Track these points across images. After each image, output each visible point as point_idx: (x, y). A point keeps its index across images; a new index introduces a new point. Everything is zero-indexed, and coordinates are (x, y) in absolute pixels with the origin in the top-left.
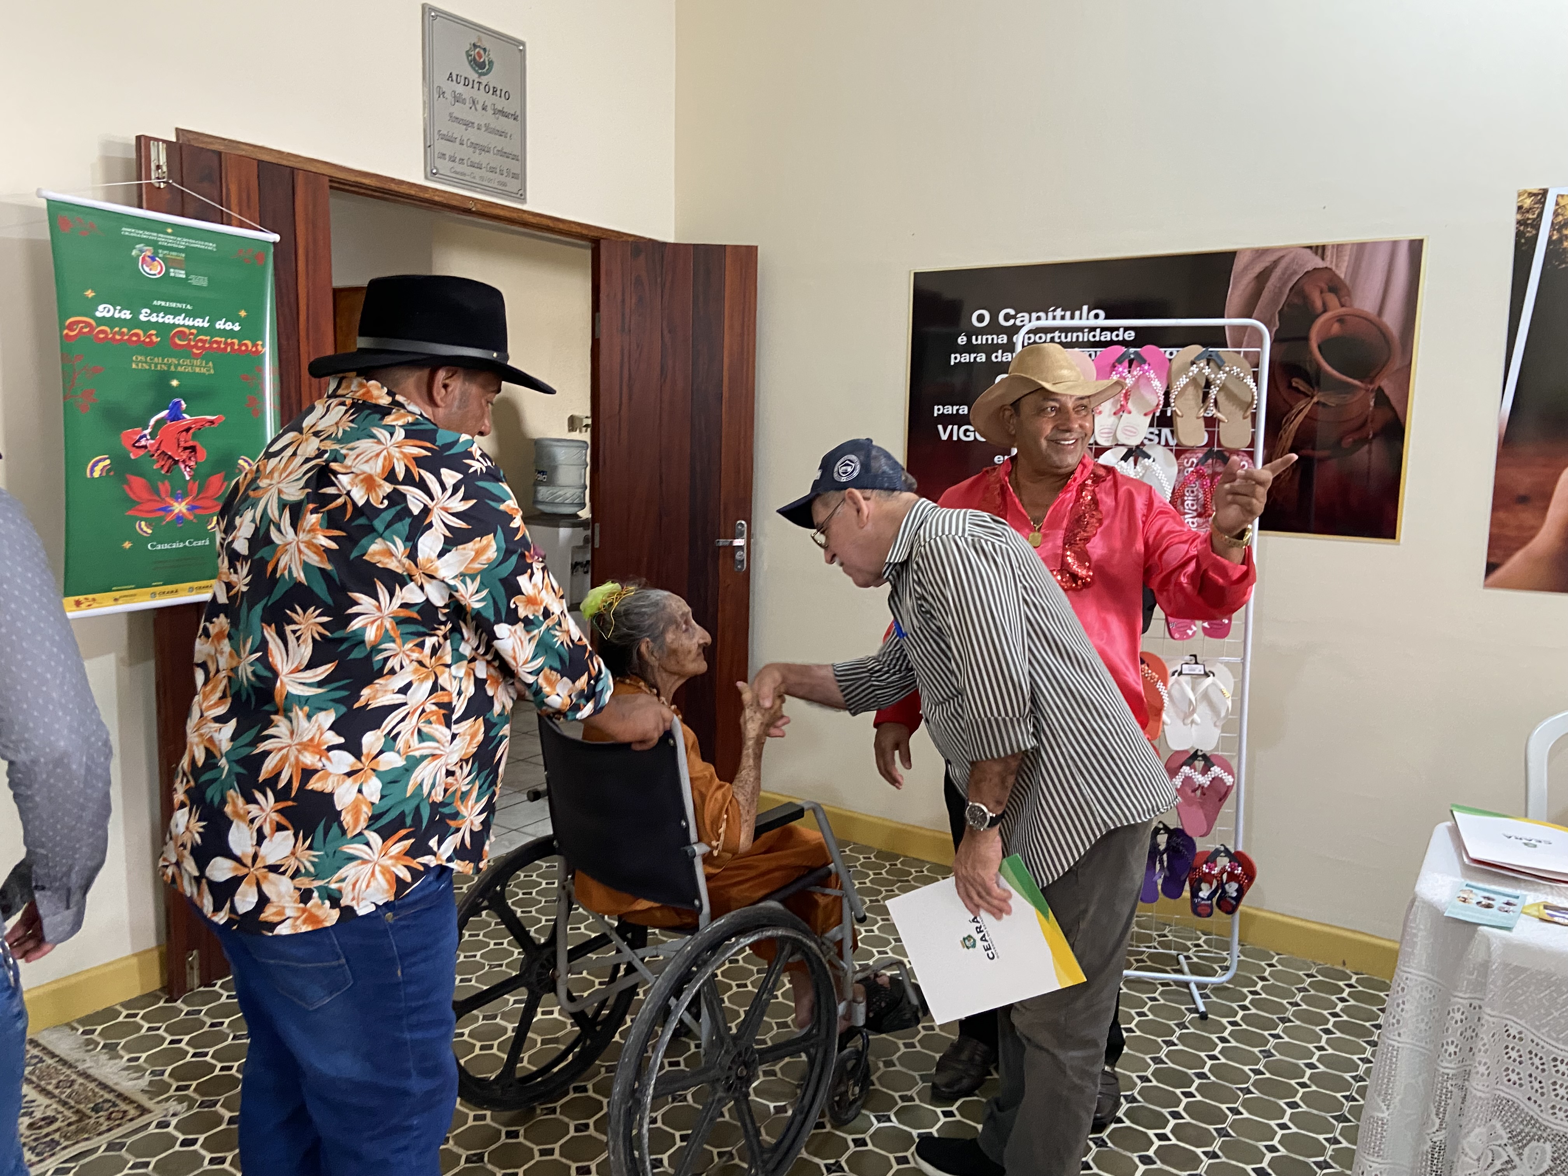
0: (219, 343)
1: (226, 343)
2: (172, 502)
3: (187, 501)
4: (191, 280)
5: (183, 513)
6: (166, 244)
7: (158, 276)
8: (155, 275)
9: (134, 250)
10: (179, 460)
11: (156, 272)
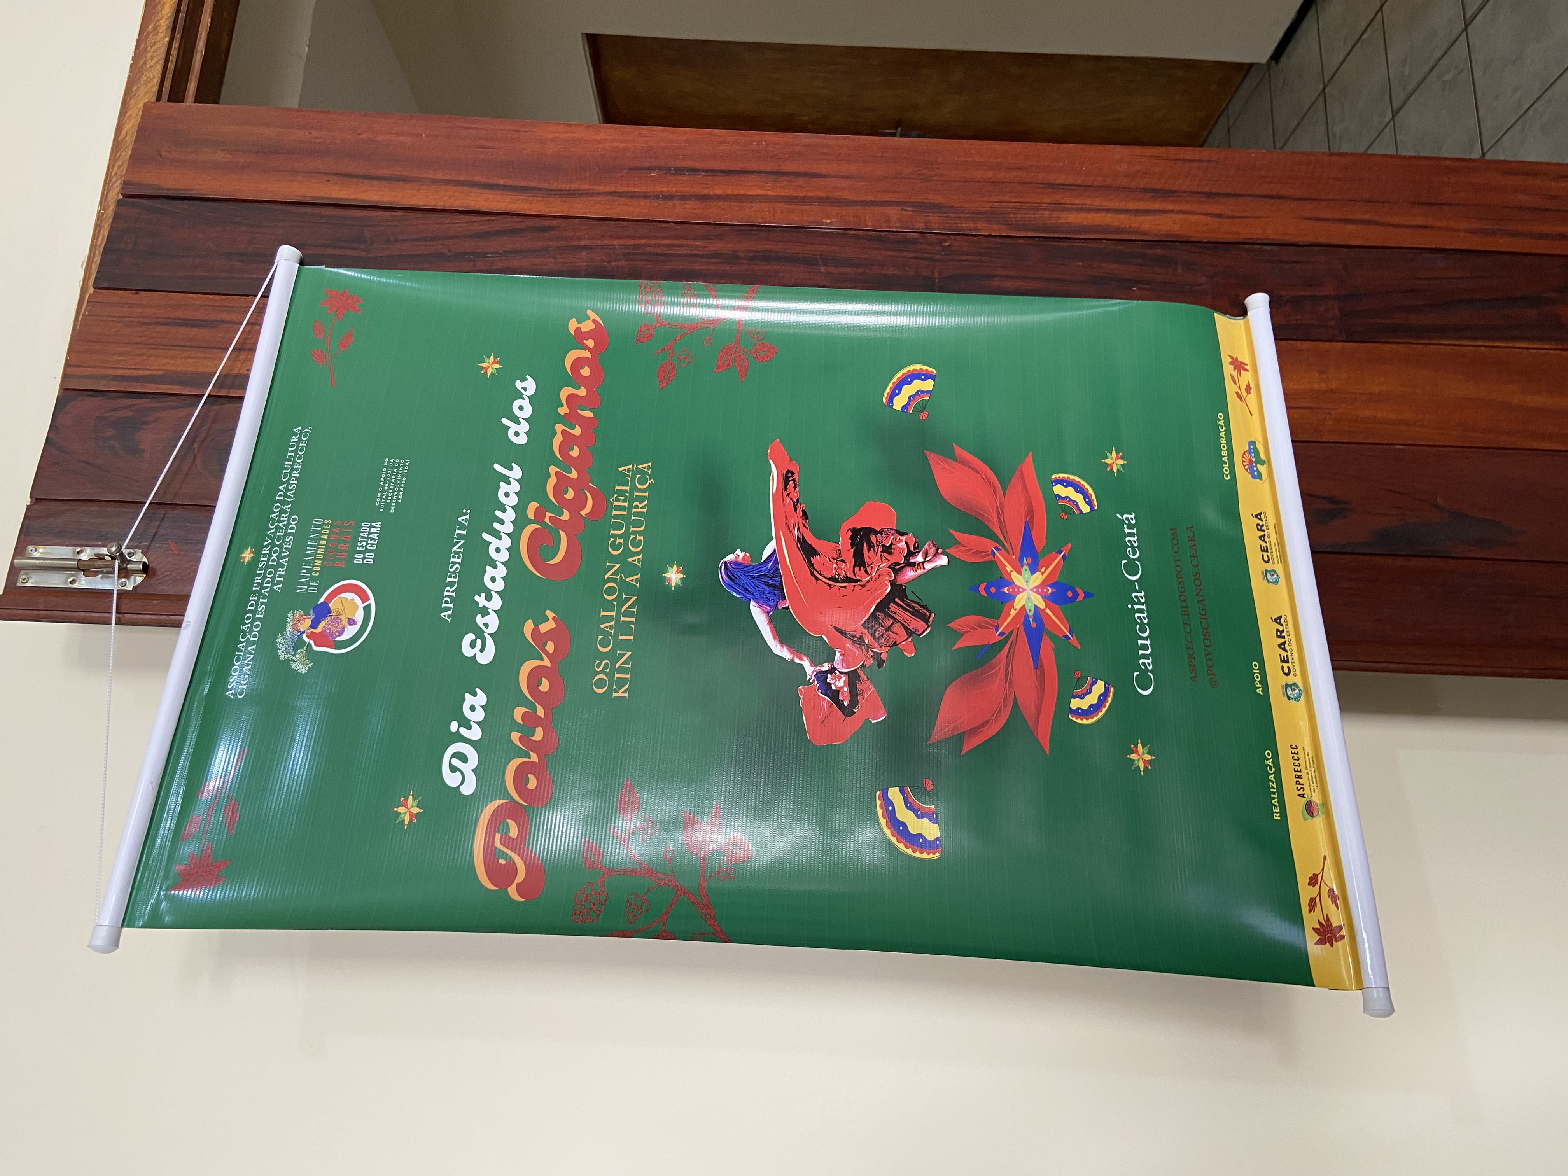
0: (568, 440)
1: (571, 419)
2: (1013, 612)
3: (1009, 569)
4: (388, 506)
5: (1044, 584)
6: (281, 571)
7: (372, 601)
8: (367, 609)
9: (293, 665)
10: (893, 583)
11: (361, 605)
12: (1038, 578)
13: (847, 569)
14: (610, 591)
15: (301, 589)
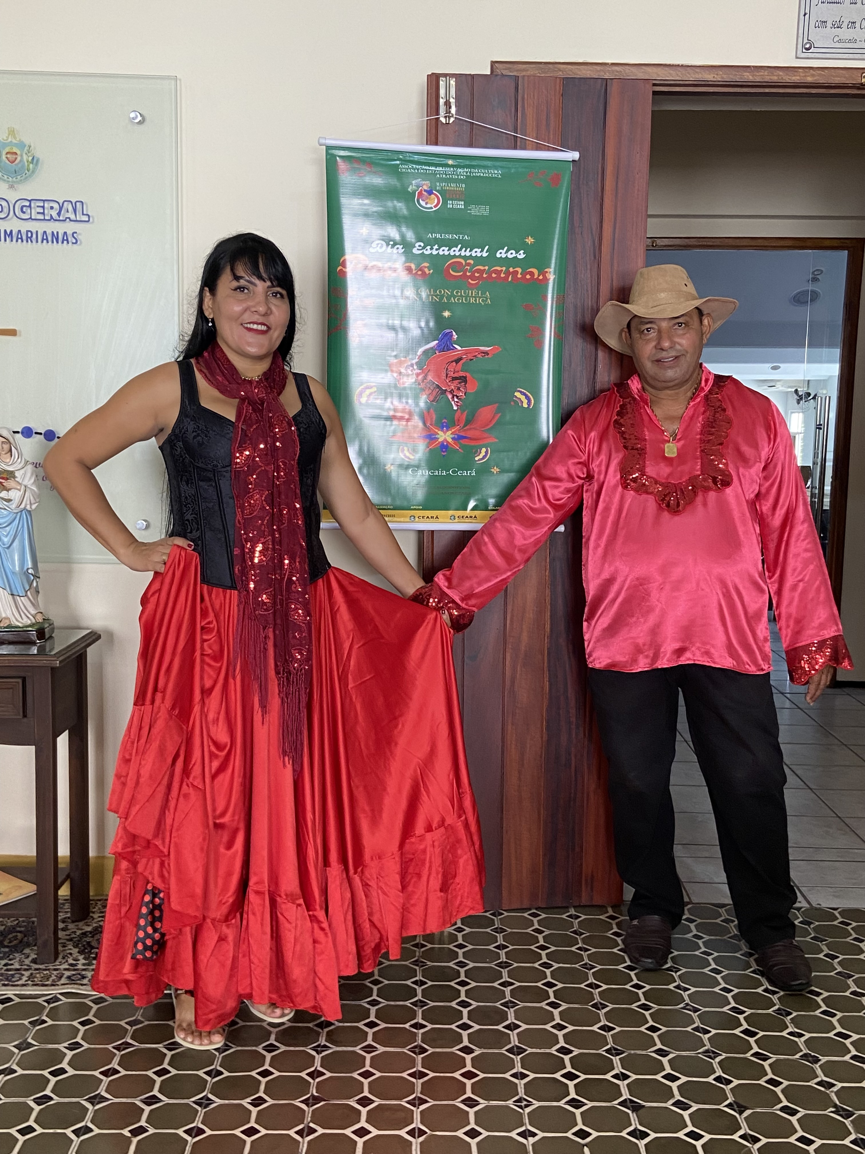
0: (498, 272)
1: (508, 273)
2: (437, 431)
3: (453, 430)
4: (470, 210)
5: (448, 442)
6: (444, 176)
7: (434, 209)
8: (431, 208)
9: (411, 186)
10: (446, 390)
11: (432, 206)
12: (450, 440)
13: (451, 374)
14: (440, 292)
15: (438, 184)
